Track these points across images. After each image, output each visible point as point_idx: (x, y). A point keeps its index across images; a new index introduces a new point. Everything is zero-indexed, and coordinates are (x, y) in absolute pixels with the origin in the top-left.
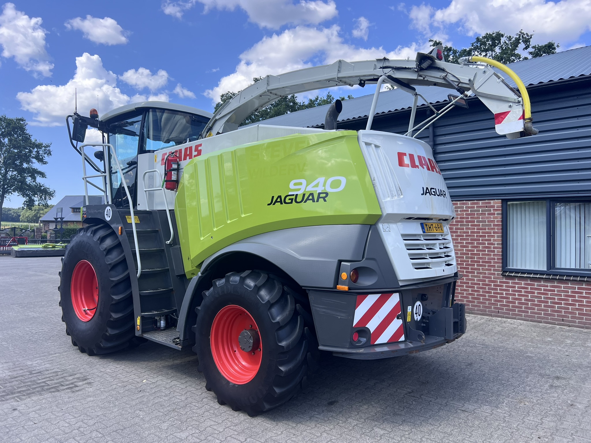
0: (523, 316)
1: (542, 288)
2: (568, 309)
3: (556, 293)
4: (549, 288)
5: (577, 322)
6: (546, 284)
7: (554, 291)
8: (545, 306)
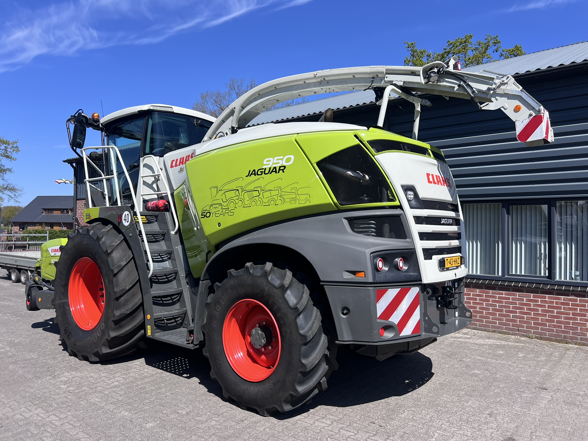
0: (478, 325)
1: (497, 296)
2: (523, 318)
3: (511, 301)
4: (504, 296)
5: (532, 332)
6: (501, 292)
7: (509, 299)
8: (499, 315)
